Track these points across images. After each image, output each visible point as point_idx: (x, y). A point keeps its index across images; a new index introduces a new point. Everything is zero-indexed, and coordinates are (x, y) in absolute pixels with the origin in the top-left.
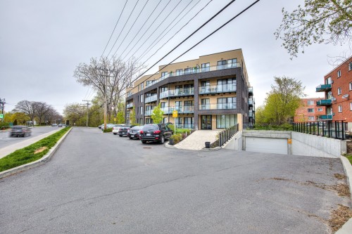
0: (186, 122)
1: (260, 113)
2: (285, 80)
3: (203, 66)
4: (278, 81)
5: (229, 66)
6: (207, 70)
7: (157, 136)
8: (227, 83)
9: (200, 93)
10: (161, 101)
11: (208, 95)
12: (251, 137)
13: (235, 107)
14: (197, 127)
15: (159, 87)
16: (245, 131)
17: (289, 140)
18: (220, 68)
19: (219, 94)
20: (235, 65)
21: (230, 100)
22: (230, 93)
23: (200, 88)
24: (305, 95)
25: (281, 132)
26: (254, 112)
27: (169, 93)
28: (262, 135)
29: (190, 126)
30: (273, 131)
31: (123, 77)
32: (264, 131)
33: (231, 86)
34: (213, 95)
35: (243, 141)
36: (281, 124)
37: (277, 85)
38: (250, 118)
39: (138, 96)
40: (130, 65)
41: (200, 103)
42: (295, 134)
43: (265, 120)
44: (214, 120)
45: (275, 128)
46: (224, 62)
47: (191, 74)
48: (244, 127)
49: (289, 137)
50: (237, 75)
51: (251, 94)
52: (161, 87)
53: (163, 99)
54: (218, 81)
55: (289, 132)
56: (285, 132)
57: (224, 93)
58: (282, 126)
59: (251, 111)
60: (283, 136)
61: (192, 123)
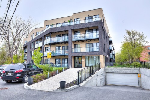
0: (63, 62)
1: (118, 56)
2: (133, 32)
3: (76, 20)
4: (129, 33)
5: (94, 20)
6: (78, 23)
7: (18, 75)
8: (92, 33)
9: (73, 40)
10: (45, 46)
11: (79, 41)
12: (111, 73)
13: (98, 50)
14: (70, 66)
15: (44, 36)
16: (107, 68)
17: (139, 75)
18: (87, 21)
19: (87, 40)
20: (98, 19)
21: (95, 45)
22: (95, 40)
23: (73, 36)
24: (147, 42)
25: (133, 68)
26: (114, 55)
27: (51, 40)
28: (119, 71)
29: (66, 65)
30: (127, 68)
31: (23, 31)
32: (120, 68)
33: (96, 35)
34: (83, 41)
35: (105, 76)
36: (132, 62)
37: (128, 36)
38: (111, 59)
39: (31, 43)
40: (28, 22)
41: (73, 47)
42: (143, 70)
43: (122, 60)
44: (84, 60)
45: (128, 66)
46: (90, 17)
47: (66, 26)
48: (106, 65)
49: (139, 72)
50: (99, 27)
51: (111, 42)
52: (45, 36)
53: (47, 45)
54: (86, 31)
55: (138, 68)
56: (135, 68)
57: (91, 40)
58: (133, 64)
59: (111, 54)
60: (134, 72)
61: (67, 63)
